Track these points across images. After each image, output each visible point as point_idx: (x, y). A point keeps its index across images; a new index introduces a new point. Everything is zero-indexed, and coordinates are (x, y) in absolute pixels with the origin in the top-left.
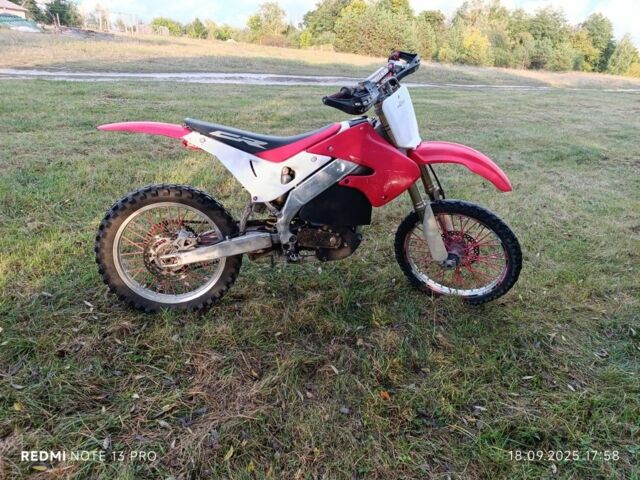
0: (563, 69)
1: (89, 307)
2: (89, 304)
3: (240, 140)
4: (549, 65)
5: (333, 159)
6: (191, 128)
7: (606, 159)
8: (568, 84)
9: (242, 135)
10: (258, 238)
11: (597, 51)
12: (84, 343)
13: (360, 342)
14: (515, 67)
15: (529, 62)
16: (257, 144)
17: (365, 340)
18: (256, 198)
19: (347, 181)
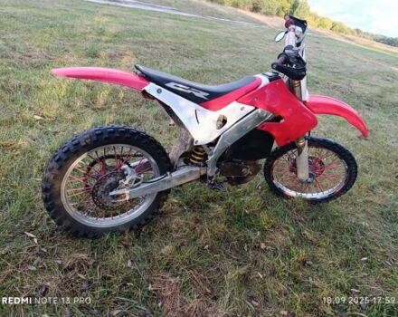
0: (272, 15)
1: (32, 238)
2: (32, 235)
3: (189, 91)
4: (263, 10)
5: (256, 108)
6: (149, 78)
7: (317, 83)
8: (276, 25)
9: (191, 87)
10: (191, 172)
11: (289, 5)
12: (48, 284)
13: (263, 246)
14: (244, 9)
15: (251, 6)
16: (201, 95)
17: (266, 244)
18: (197, 142)
19: (263, 126)
